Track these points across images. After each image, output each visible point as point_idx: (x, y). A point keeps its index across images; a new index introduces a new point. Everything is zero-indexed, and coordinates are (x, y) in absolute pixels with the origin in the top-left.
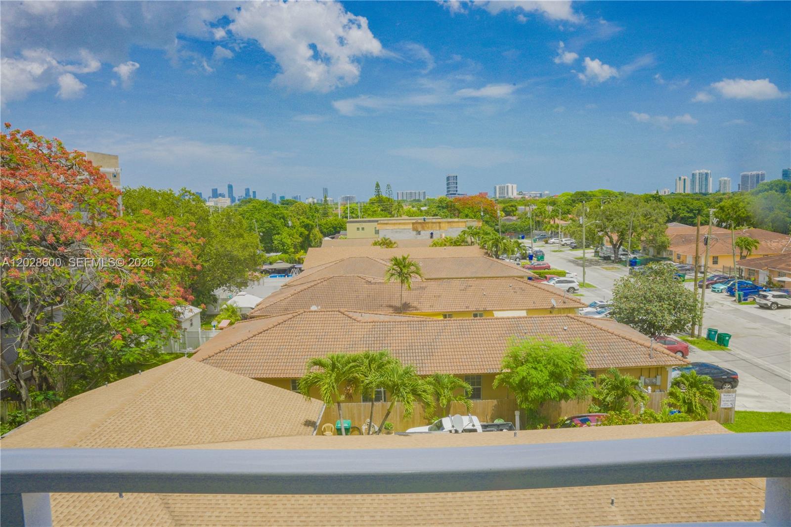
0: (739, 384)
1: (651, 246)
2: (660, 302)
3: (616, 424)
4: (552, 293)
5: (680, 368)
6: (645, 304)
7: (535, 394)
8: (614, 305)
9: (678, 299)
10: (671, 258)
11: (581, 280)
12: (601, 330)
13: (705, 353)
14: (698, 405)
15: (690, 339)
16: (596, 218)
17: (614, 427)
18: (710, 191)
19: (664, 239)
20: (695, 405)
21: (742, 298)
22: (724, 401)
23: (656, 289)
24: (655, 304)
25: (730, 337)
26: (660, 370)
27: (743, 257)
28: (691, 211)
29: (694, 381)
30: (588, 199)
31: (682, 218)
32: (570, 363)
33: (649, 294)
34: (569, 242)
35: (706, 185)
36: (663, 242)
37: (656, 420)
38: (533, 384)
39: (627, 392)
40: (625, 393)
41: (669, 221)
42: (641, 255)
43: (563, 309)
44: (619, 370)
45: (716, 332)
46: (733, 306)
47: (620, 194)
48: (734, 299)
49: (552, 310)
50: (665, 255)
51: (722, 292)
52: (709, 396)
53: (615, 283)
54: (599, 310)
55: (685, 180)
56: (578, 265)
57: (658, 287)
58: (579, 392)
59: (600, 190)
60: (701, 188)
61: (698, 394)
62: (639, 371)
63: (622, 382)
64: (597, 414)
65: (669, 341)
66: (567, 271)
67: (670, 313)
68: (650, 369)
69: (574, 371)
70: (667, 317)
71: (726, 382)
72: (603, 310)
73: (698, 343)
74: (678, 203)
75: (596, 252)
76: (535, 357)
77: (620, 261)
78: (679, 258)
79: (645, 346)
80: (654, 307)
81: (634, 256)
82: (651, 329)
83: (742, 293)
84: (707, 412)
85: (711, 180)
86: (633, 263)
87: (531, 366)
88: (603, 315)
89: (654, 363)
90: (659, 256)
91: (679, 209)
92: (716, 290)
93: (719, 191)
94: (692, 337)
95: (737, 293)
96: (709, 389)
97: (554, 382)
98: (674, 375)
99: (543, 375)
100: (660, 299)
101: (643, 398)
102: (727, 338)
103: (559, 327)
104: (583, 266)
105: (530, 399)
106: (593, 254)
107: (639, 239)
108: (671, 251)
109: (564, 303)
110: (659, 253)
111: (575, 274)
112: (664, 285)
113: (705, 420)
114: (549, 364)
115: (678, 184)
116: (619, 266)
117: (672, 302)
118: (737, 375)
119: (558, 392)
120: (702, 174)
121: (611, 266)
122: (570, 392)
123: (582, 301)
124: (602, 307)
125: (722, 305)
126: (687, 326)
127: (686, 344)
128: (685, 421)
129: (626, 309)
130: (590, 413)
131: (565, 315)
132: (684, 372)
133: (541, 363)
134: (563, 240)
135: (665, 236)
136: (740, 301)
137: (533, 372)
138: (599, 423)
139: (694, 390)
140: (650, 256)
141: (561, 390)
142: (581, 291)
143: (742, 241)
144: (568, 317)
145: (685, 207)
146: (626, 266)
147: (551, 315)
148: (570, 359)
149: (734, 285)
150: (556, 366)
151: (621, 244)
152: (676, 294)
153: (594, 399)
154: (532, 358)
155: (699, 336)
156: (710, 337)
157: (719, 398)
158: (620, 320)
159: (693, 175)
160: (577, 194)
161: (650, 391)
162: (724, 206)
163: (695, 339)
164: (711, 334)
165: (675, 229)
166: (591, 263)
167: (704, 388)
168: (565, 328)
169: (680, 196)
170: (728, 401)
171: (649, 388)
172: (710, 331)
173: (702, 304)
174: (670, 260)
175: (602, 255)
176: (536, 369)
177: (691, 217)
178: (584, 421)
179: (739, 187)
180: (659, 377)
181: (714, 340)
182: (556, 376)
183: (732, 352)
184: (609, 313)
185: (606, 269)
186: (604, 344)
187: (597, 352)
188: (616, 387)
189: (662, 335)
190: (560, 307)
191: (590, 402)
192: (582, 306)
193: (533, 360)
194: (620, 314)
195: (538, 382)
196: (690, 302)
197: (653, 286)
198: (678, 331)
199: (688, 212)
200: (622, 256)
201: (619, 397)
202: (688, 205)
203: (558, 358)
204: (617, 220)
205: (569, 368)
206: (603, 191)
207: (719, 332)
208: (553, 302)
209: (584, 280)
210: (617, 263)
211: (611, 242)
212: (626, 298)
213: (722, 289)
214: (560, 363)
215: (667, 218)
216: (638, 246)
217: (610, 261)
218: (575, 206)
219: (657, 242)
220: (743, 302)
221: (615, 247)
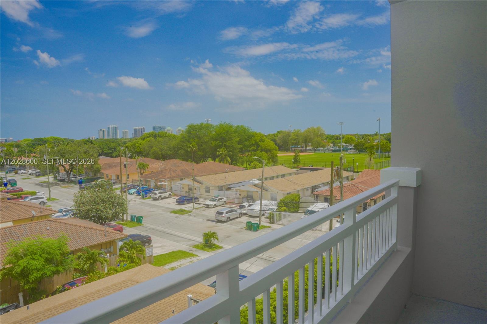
0: (152, 242)
1: (90, 171)
2: (104, 203)
3: (95, 280)
4: (31, 206)
5: (121, 240)
6: (95, 206)
7: (35, 276)
8: (75, 209)
9: (114, 200)
10: (103, 177)
11: (48, 196)
12: (72, 225)
13: (132, 229)
14: (136, 258)
15: (122, 222)
16: (54, 155)
17: (94, 283)
18: (118, 138)
19: (98, 166)
20: (135, 258)
21: (145, 196)
22: (148, 252)
23: (101, 196)
24: (101, 205)
25: (142, 218)
26: (112, 243)
27: (141, 174)
28: (110, 149)
29: (132, 245)
30: (44, 143)
31: (106, 153)
32: (58, 249)
33: (97, 199)
34: (34, 172)
35: (116, 134)
36: (98, 168)
37: (117, 272)
38: (32, 270)
39: (97, 260)
40: (95, 261)
41: (100, 155)
42: (84, 177)
43: (41, 216)
44: (89, 247)
45: (135, 216)
46: (141, 201)
47: (65, 139)
48: (140, 197)
49: (33, 218)
50: (99, 176)
51: (133, 194)
52: (141, 251)
53: (75, 195)
54: (64, 213)
55: (104, 131)
56: (43, 186)
57: (102, 195)
58: (66, 267)
59: (51, 137)
60: (113, 136)
61: (135, 252)
62: (100, 246)
63: (92, 255)
64: (79, 278)
65: (112, 225)
66: (37, 191)
67: (110, 209)
68: (106, 243)
69: (61, 254)
70: (109, 211)
71: (146, 243)
72: (68, 213)
73: (127, 224)
74: (103, 145)
75: (54, 177)
76: (32, 251)
77: (72, 182)
78: (107, 177)
79: (101, 231)
80: (101, 207)
81: (80, 178)
82: (100, 220)
83: (144, 193)
84: (140, 261)
85: (118, 131)
86: (80, 182)
87: (29, 258)
88: (68, 216)
89: (108, 239)
90: (96, 177)
91: (104, 148)
92: (131, 193)
93: (123, 137)
94: (123, 221)
95: (141, 194)
96: (141, 247)
97: (48, 265)
98: (120, 244)
99: (40, 261)
100: (104, 201)
101: (106, 261)
102: (141, 219)
103: (44, 228)
104: (49, 187)
105: (31, 281)
106: (53, 179)
107: (83, 167)
108: (103, 173)
109: (41, 212)
110: (95, 175)
111: (43, 193)
112: (105, 193)
113: (140, 265)
114: (43, 253)
115: (100, 133)
116: (72, 185)
117: (111, 203)
118: (150, 237)
119: (52, 271)
120: (113, 128)
121: (67, 185)
122: (60, 269)
123: (53, 209)
124: (66, 211)
125: (135, 201)
126: (121, 215)
127: (121, 226)
128: (133, 268)
129: (83, 211)
130: (74, 279)
131: (47, 219)
132: (125, 241)
133: (37, 254)
134: (30, 170)
135: (98, 164)
136: (143, 198)
137: (32, 262)
138: (84, 283)
139: (133, 250)
140: (90, 177)
141: (54, 269)
142: (49, 203)
143: (141, 165)
144: (49, 220)
145: (107, 147)
146: (76, 184)
147: (32, 222)
148: (58, 247)
149: (139, 189)
150: (49, 253)
151: (71, 171)
152: (113, 197)
153: (76, 270)
154: (30, 252)
155: (126, 220)
156: (132, 220)
157: (146, 251)
158: (81, 218)
159: (109, 128)
160: (35, 139)
161: (108, 256)
162: (128, 146)
163: (124, 222)
164: (133, 218)
165: (103, 160)
166: (52, 184)
167: (137, 247)
168: (48, 228)
169: (102, 141)
170: (149, 252)
171: (108, 254)
172: (132, 216)
173: (126, 202)
174: (102, 178)
175: (60, 179)
176: (33, 259)
177: (111, 153)
178: (72, 284)
179: (133, 135)
180: (112, 247)
181: (134, 221)
182: (49, 261)
183: (144, 226)
184: (72, 215)
185: (64, 187)
186: (76, 234)
187: (72, 239)
188: (88, 259)
189: (107, 223)
190: (39, 215)
191: (73, 272)
192: (54, 212)
193: (30, 253)
194: (80, 214)
195: (36, 267)
196: (120, 201)
197: (99, 194)
198: (116, 219)
199: (109, 150)
200: (72, 179)
201: (91, 264)
202: (109, 146)
203: (49, 248)
204: (68, 156)
205: (58, 253)
206: (54, 137)
207: (137, 216)
208: (33, 213)
209: (50, 196)
210: (70, 183)
211: (65, 170)
212: (83, 203)
213: (134, 192)
214: (52, 251)
215: (98, 154)
216: (82, 171)
217: (65, 182)
218: (35, 148)
219: (94, 168)
220: (145, 198)
221: (68, 173)
